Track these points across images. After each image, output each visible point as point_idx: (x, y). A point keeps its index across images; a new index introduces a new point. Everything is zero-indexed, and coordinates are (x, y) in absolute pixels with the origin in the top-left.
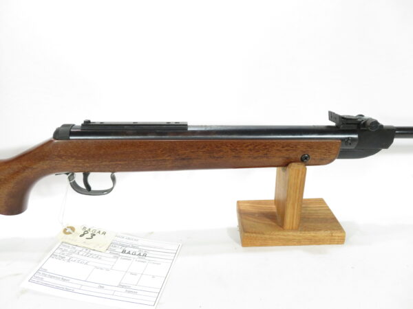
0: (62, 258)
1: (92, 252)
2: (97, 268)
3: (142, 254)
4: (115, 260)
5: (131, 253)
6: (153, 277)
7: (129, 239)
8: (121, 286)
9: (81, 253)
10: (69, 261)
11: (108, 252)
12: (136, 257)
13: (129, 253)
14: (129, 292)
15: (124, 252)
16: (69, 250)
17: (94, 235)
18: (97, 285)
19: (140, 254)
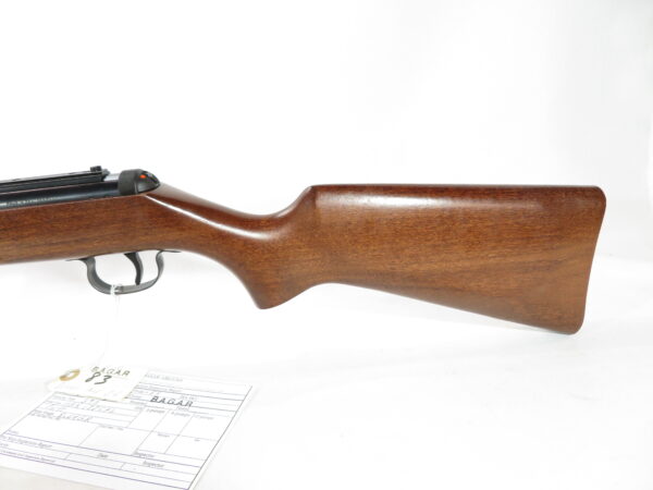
0: (49, 414)
1: (101, 403)
2: (103, 426)
3: (184, 403)
4: (135, 413)
5: (166, 401)
6: (197, 440)
7: (167, 378)
8: (137, 454)
9: (82, 406)
10: (58, 418)
11: (128, 400)
12: (175, 407)
13: (163, 401)
14: (149, 465)
15: (155, 399)
16: (63, 402)
17: (110, 377)
18: (98, 453)
19: (180, 403)
